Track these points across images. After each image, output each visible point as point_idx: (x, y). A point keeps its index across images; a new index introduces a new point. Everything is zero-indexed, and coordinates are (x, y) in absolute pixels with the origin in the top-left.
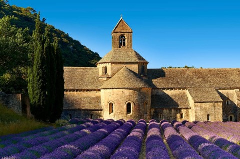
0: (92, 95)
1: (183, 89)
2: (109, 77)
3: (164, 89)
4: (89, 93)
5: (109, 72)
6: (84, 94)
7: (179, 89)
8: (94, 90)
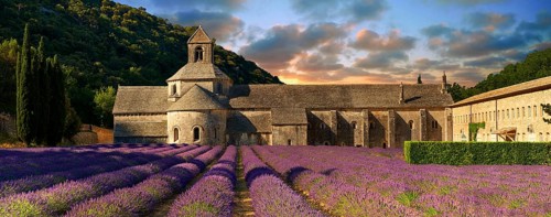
0: (158, 119)
1: (268, 109)
2: (178, 98)
3: (243, 109)
4: (153, 117)
5: (178, 91)
6: (149, 118)
7: (263, 109)
8: (160, 113)
